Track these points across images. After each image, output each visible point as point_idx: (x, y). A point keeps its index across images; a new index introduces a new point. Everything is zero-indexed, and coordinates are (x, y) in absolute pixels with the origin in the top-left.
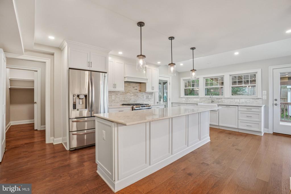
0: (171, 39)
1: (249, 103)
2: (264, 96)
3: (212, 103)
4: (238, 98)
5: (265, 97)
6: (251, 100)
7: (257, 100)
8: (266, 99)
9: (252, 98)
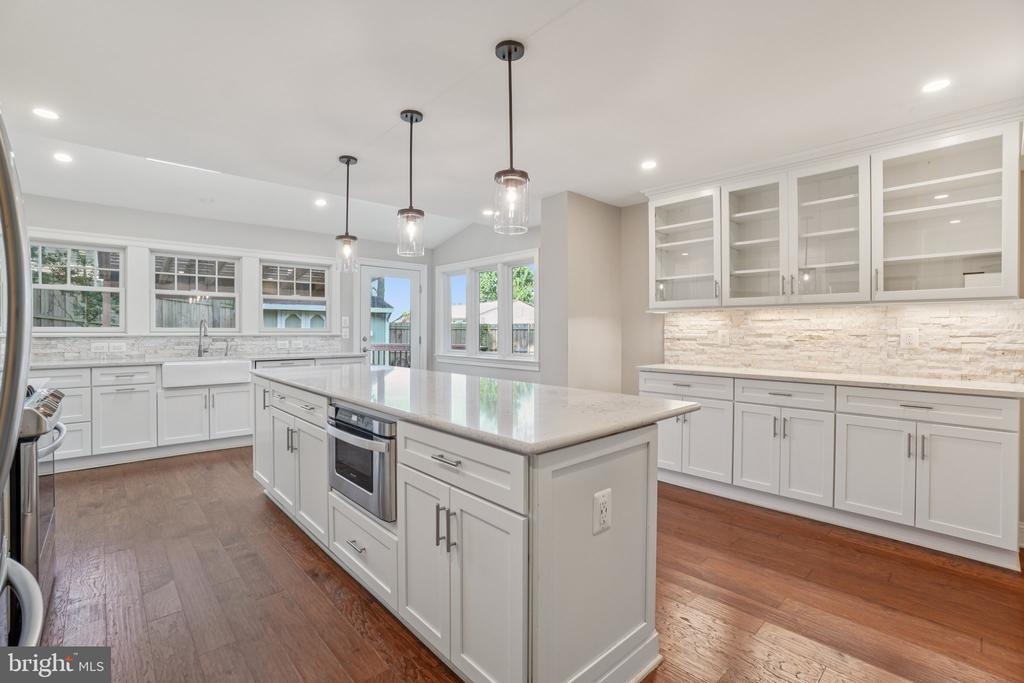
0: (412, 118)
1: (314, 349)
2: (343, 330)
3: (200, 355)
4: (285, 336)
5: (345, 333)
6: (319, 342)
7: (331, 342)
8: (348, 337)
9: (322, 336)
